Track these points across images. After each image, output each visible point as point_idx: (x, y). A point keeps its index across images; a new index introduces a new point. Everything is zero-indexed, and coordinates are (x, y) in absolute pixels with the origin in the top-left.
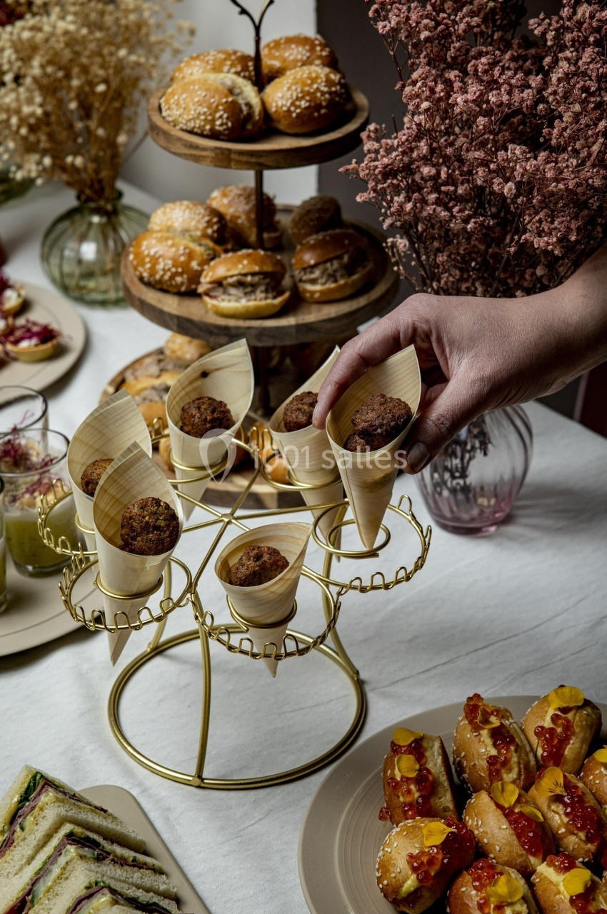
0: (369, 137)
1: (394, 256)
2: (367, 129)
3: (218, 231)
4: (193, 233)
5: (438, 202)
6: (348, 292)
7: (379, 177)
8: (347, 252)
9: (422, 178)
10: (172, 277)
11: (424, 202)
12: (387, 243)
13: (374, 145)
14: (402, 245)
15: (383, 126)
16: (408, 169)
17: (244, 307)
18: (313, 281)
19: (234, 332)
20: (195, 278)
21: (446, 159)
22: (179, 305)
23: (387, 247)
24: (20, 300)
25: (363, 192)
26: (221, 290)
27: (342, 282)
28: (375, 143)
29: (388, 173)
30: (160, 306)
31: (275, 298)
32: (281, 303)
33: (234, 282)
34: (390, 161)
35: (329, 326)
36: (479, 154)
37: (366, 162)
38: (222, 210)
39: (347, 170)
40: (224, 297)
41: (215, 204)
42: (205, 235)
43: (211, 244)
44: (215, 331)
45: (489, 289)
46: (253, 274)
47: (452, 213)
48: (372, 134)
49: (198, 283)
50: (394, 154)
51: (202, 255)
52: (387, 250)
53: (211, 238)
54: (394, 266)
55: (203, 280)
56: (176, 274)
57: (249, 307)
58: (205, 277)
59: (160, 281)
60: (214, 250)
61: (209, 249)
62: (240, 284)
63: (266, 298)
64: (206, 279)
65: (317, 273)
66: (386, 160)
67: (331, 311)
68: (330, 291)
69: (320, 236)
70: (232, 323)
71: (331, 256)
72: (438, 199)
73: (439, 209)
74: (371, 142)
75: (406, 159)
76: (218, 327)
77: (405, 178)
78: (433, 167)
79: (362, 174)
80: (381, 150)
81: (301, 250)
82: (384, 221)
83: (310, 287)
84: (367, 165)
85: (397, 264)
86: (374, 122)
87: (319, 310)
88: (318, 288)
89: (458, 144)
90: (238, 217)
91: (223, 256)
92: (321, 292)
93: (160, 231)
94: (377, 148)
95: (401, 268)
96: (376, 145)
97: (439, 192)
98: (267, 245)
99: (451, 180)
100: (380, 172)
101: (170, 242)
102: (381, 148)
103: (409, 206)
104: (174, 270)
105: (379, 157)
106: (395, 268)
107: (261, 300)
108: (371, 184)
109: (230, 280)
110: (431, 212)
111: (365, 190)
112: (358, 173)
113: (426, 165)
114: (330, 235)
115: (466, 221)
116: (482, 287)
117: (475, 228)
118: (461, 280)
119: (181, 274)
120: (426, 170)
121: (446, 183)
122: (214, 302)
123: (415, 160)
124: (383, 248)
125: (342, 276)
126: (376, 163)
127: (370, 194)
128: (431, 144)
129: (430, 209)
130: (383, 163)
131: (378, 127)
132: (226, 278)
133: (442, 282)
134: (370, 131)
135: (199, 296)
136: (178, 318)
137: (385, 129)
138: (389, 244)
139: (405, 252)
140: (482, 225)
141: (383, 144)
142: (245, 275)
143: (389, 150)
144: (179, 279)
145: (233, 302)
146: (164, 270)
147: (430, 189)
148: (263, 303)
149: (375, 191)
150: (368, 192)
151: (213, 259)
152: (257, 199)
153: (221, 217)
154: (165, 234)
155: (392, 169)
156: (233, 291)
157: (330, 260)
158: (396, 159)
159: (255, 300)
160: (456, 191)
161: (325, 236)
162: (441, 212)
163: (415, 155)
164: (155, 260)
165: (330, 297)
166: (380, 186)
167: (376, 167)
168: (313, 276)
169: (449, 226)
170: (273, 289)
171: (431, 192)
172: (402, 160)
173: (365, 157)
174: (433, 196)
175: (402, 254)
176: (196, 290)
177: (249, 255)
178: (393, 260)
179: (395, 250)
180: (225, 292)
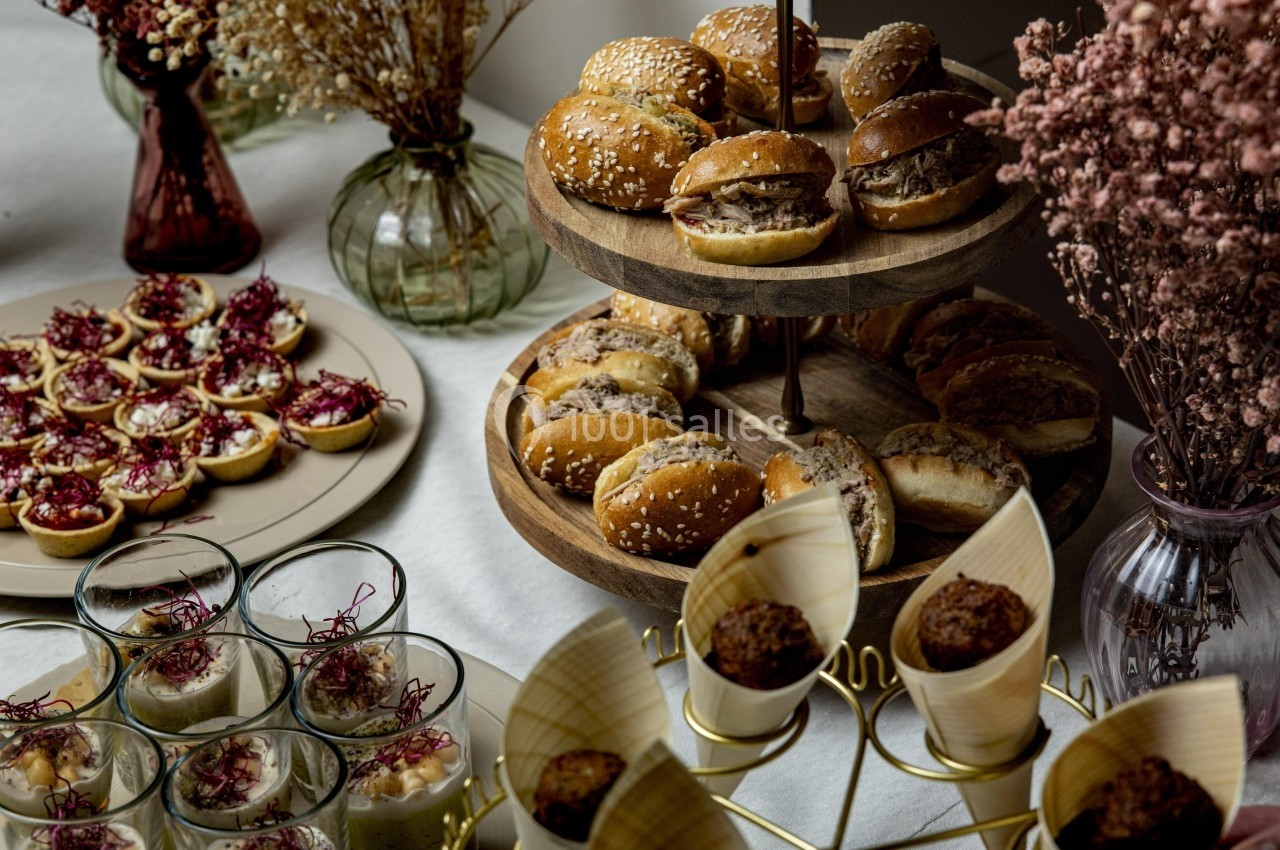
0: (1030, 47)
1: (1069, 274)
2: (1028, 32)
3: (704, 93)
4: (659, 98)
5: (1161, 190)
6: (953, 209)
7: (1046, 136)
8: (951, 136)
9: (1131, 141)
10: (617, 183)
11: (1132, 189)
12: (1056, 252)
13: (1038, 66)
14: (1086, 259)
15: (1060, 24)
16: (1101, 121)
17: (752, 241)
18: (887, 191)
19: (731, 289)
20: (661, 182)
21: (1181, 114)
22: (630, 235)
23: (1056, 259)
24: (300, 328)
25: (1011, 163)
26: (709, 209)
27: (942, 192)
28: (1041, 61)
29: (1064, 128)
30: (591, 238)
31: (811, 224)
32: (821, 231)
33: (732, 193)
34: (1068, 106)
35: (914, 278)
36: (1247, 112)
37: (1019, 106)
38: (717, 52)
39: (982, 120)
40: (712, 222)
41: (703, 42)
42: (682, 102)
43: (693, 119)
44: (696, 287)
45: (1253, 352)
46: (770, 179)
47: (1187, 213)
48: (1037, 42)
49: (668, 195)
50: (1076, 91)
51: (674, 139)
52: (1055, 265)
53: (695, 107)
54: (1069, 295)
55: (674, 189)
56: (626, 176)
57: (761, 240)
58: (678, 185)
59: (595, 190)
60: (697, 130)
61: (688, 129)
62: (745, 199)
63: (794, 225)
64: (681, 186)
65: (893, 176)
66: (1059, 104)
67: (920, 249)
68: (919, 207)
69: (899, 104)
70: (728, 272)
71: (920, 143)
72: (1159, 185)
73: (1161, 204)
74: (1033, 59)
75: (1099, 101)
76: (701, 280)
77: (1097, 138)
78: (1153, 120)
79: (1010, 130)
80: (1053, 75)
81: (863, 129)
82: (1050, 219)
83: (880, 203)
84: (1021, 111)
85: (1074, 289)
86: (1043, 16)
87: (897, 248)
88: (895, 203)
89: (1205, 85)
90: (748, 67)
91: (716, 142)
92: (901, 211)
93: (599, 93)
94: (1045, 71)
95: (1082, 297)
96: (1044, 66)
97: (1163, 171)
98: (799, 119)
99: (1187, 150)
100: (1047, 128)
101: (613, 116)
102: (1054, 70)
103: (1101, 198)
104: (620, 168)
105: (1047, 95)
106: (1071, 299)
107: (783, 229)
108: (1028, 150)
109: (724, 190)
110: (1145, 211)
111: (1016, 158)
112: (1002, 127)
113: (1139, 115)
114: (918, 102)
115: (1214, 232)
116: (1240, 348)
117: (1232, 249)
118: (1200, 330)
119: (634, 177)
120: (1139, 127)
121: (1177, 156)
122: (695, 232)
123: (1116, 105)
124: (1049, 262)
125: (943, 182)
126: (1039, 109)
127: (1024, 166)
128: (1152, 77)
129: (1142, 205)
130: (1054, 109)
131: (1050, 26)
132: (718, 185)
133: (1162, 330)
134: (1032, 34)
135: (667, 218)
136: (626, 260)
137: (1064, 31)
138: (1060, 254)
139: (1090, 273)
140: (1247, 243)
141: (1058, 65)
142: (755, 180)
143: (1069, 79)
144: (630, 186)
145: (732, 233)
146: (600, 168)
147: (1145, 162)
148: (789, 233)
149: (1034, 161)
150: (1022, 163)
151: (695, 148)
152: (780, 33)
153: (712, 65)
154: (606, 101)
155: (1071, 121)
156: (730, 211)
157: (919, 150)
158: (1079, 101)
159: (774, 228)
160: (1196, 171)
161: (908, 105)
162: (1164, 211)
163: (1118, 92)
164: (585, 148)
165: (918, 221)
166: (1045, 157)
167: (1038, 117)
168: (885, 181)
169: (1179, 238)
170: (808, 210)
171: (1145, 170)
172: (1091, 104)
173: (1019, 92)
174: (1151, 179)
175: (1085, 275)
176: (661, 206)
177: (763, 142)
178: (1068, 282)
179: (1072, 261)
180: (715, 214)
